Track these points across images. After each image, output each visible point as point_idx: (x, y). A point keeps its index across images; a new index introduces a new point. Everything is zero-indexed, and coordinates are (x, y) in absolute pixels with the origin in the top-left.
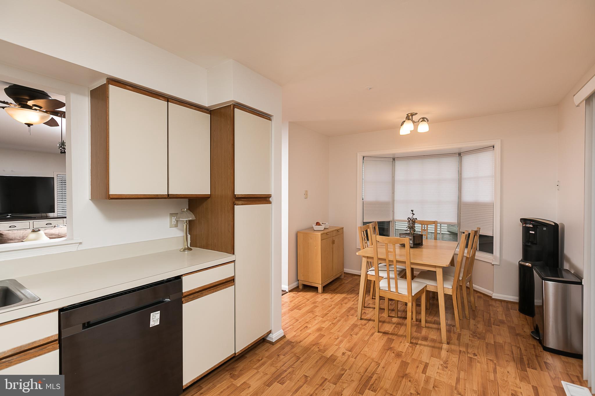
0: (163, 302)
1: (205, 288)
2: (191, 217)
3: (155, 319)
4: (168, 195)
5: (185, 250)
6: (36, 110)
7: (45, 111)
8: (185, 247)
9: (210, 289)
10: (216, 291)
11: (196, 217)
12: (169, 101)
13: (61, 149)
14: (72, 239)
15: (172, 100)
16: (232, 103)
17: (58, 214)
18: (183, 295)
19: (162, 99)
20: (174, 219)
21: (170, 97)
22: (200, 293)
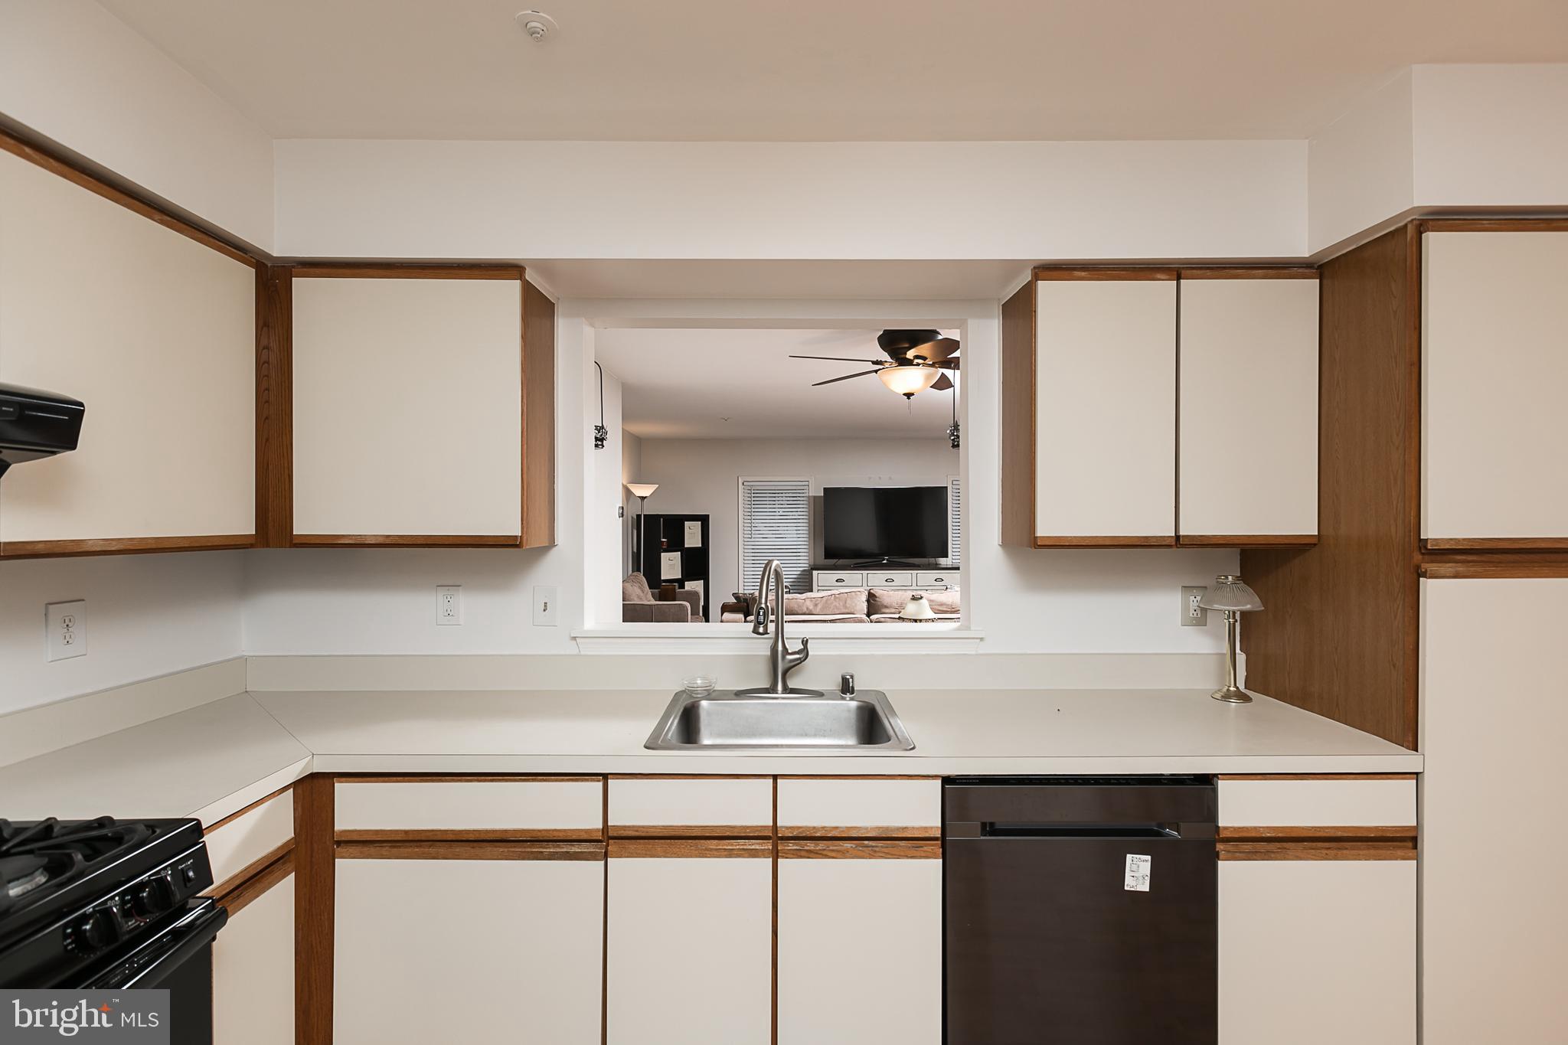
0: (1159, 834)
1: (1294, 835)
2: (1248, 603)
3: (1138, 872)
4: (1178, 537)
5: (1227, 697)
6: (918, 365)
7: (931, 363)
8: (1228, 690)
9: (1314, 844)
10: (1336, 858)
11: (1264, 602)
12: (1182, 276)
13: (953, 440)
14: (968, 628)
15: (1189, 272)
16: (1409, 219)
17: (954, 561)
18: (1219, 836)
19: (1163, 277)
20: (1194, 601)
21: (1184, 264)
22: (1278, 845)
